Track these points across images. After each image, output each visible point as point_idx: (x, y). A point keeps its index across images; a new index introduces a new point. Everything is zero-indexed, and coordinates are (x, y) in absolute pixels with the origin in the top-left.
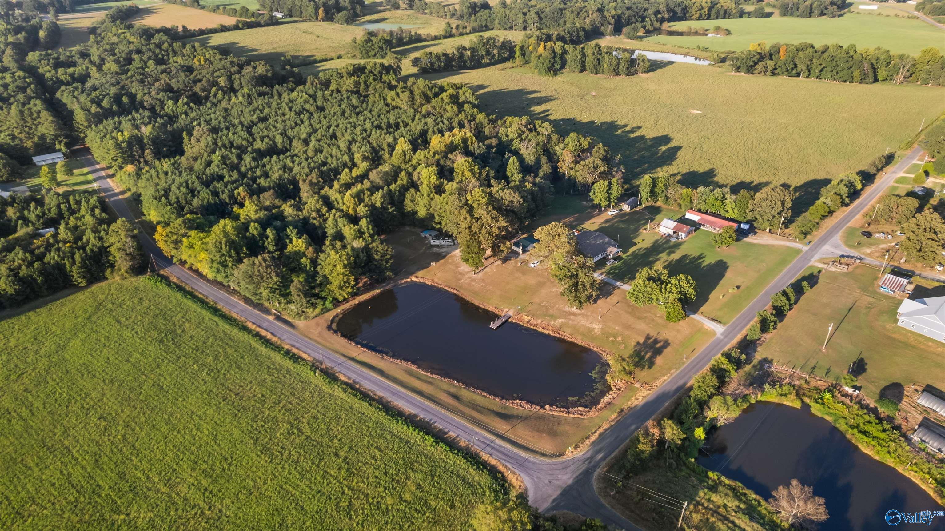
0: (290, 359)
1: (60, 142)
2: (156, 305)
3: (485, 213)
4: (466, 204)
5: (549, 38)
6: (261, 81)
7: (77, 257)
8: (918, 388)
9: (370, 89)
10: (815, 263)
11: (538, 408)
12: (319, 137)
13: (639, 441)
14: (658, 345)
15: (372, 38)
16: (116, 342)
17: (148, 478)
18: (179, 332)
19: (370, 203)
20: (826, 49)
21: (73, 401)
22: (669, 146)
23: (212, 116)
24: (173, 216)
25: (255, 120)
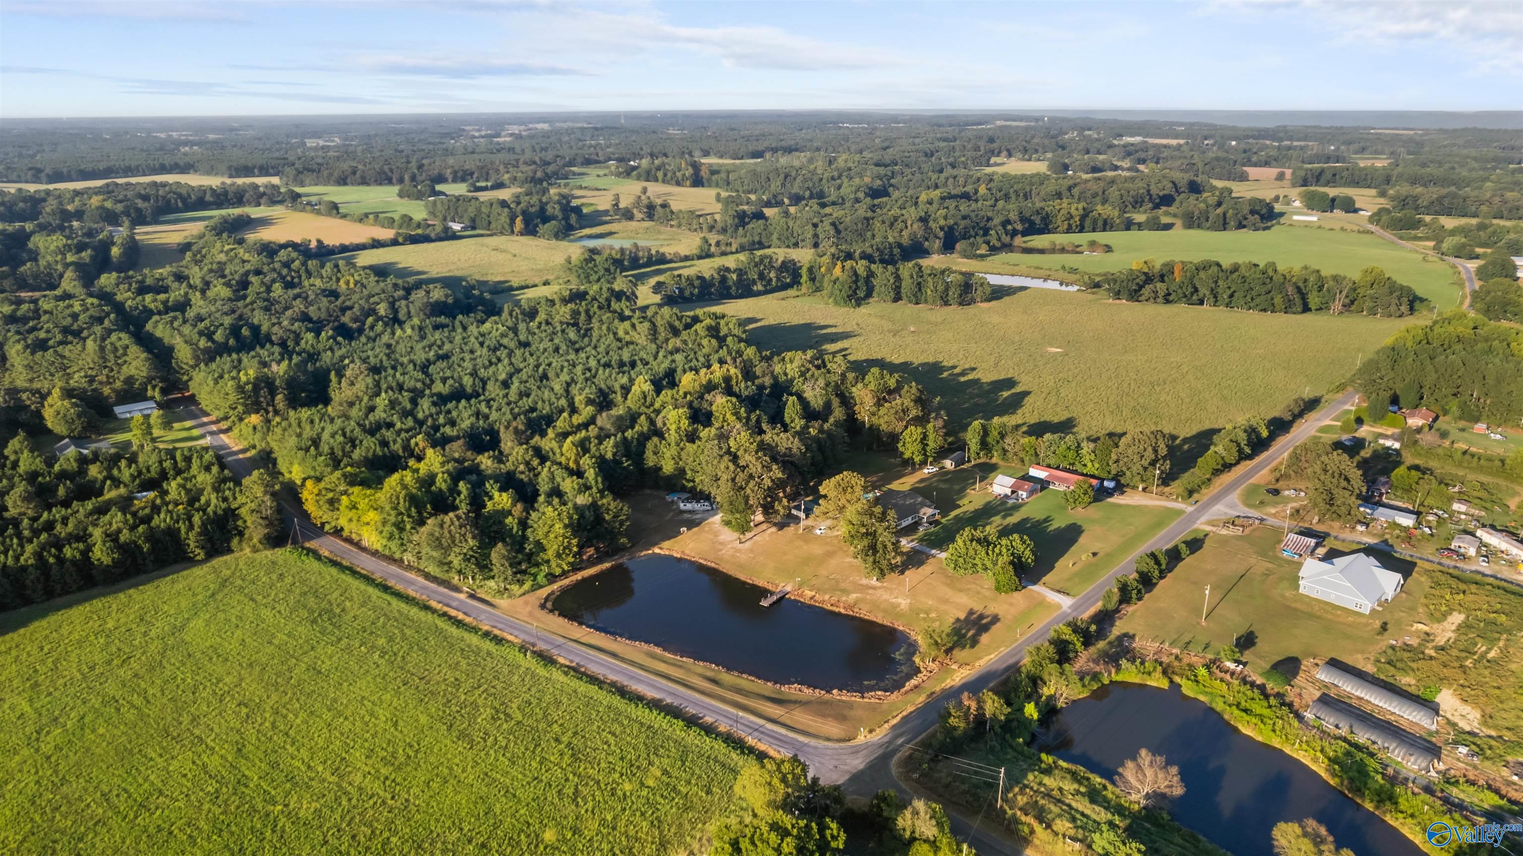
0: (491, 640)
1: (154, 387)
2: (303, 582)
3: (753, 460)
4: (728, 452)
5: (849, 256)
6: (437, 309)
7: (197, 519)
8: (1319, 662)
9: (594, 321)
10: (1202, 525)
11: (823, 692)
12: (525, 378)
13: (950, 715)
14: (984, 621)
15: (595, 257)
16: (252, 622)
17: (309, 767)
18: (338, 611)
19: (597, 454)
20: (1235, 268)
21: (201, 687)
22: (1013, 391)
23: (370, 353)
24: (329, 469)
25: (432, 359)
